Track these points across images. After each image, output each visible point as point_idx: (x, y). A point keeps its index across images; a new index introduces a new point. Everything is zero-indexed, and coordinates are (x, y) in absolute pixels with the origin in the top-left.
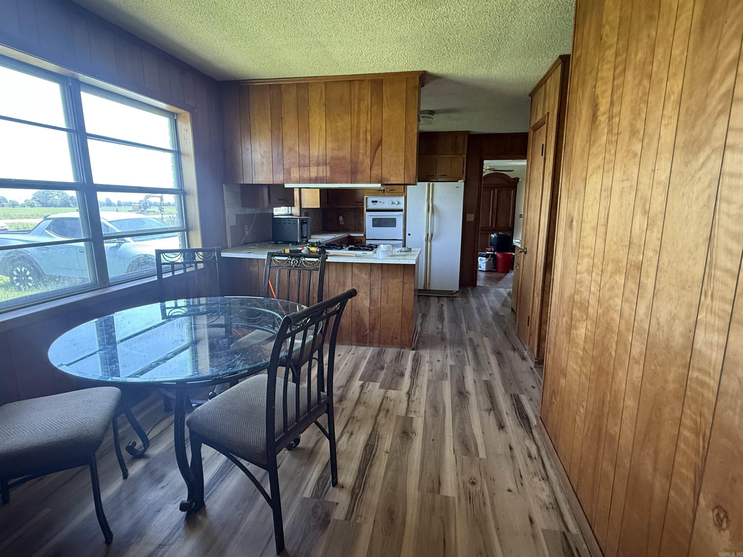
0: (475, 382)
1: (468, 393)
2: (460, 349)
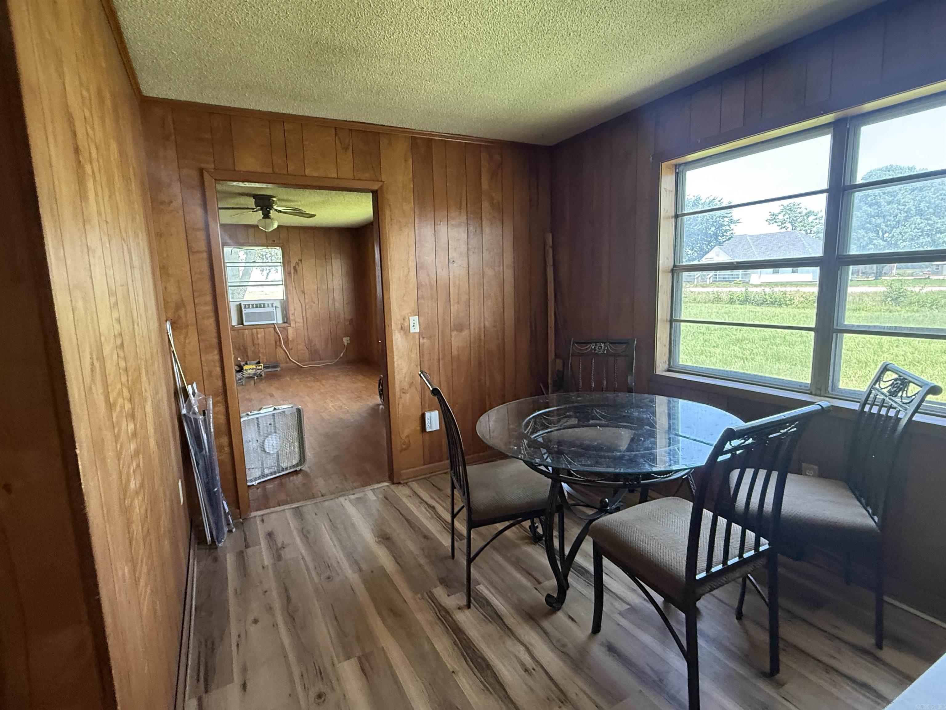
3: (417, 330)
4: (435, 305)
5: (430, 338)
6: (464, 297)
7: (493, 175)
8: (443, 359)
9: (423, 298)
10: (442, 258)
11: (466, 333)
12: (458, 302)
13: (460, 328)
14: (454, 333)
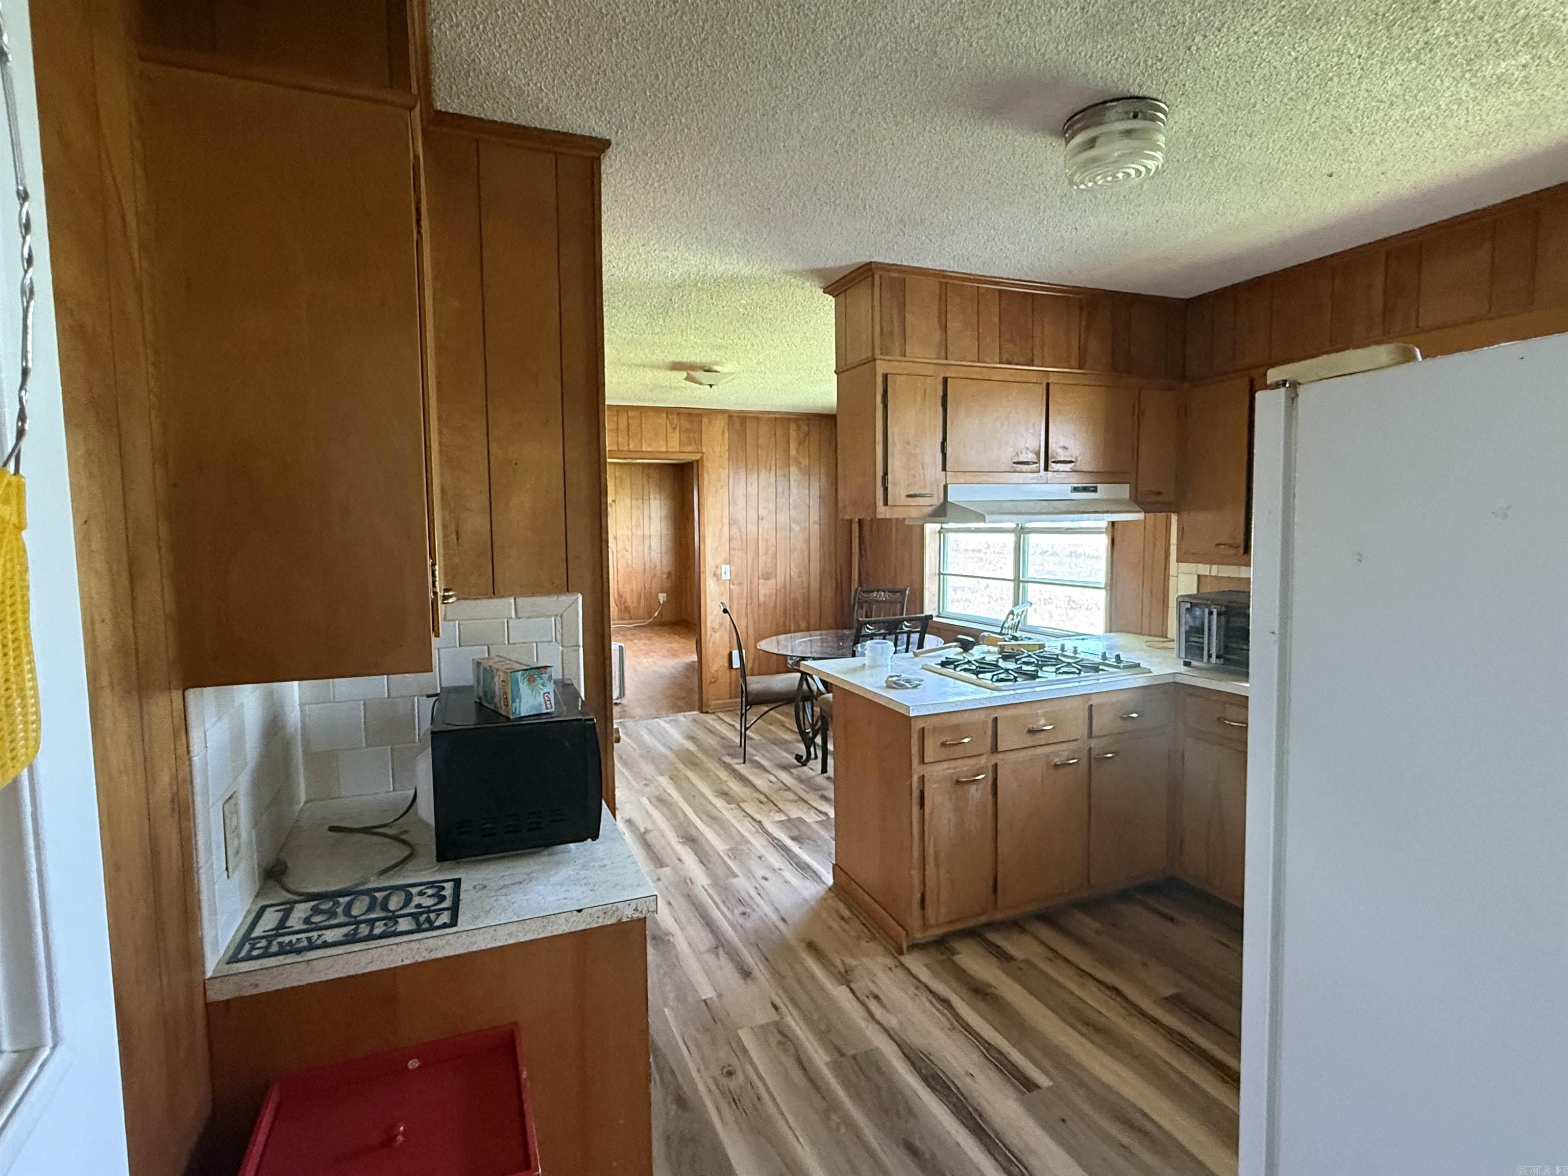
0: (680, 860)
1: (683, 843)
2: (748, 924)
3: (728, 578)
4: (744, 555)
5: (740, 584)
6: (772, 550)
7: (801, 443)
8: (751, 603)
9: (734, 549)
10: (752, 515)
11: (772, 582)
12: (766, 554)
13: (767, 577)
14: (761, 581)
